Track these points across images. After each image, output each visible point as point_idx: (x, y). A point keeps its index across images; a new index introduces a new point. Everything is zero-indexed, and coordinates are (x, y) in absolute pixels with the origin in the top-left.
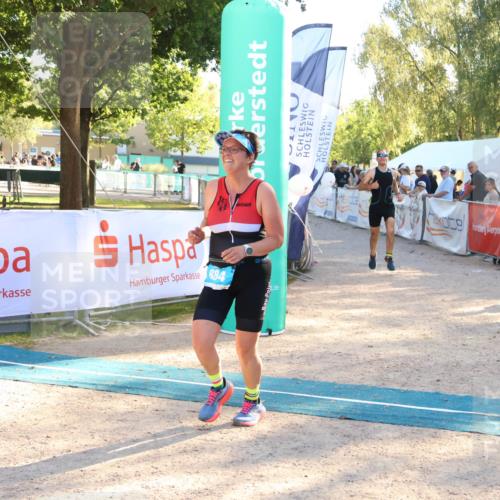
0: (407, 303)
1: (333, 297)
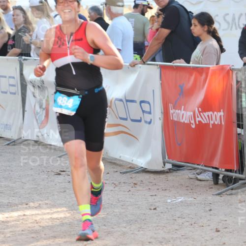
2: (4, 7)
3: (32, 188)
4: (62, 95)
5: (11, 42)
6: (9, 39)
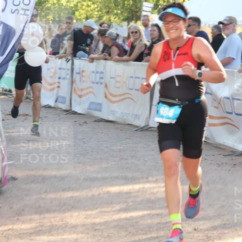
2: (145, 24)
3: (152, 165)
4: (164, 105)
5: (146, 52)
6: (145, 49)
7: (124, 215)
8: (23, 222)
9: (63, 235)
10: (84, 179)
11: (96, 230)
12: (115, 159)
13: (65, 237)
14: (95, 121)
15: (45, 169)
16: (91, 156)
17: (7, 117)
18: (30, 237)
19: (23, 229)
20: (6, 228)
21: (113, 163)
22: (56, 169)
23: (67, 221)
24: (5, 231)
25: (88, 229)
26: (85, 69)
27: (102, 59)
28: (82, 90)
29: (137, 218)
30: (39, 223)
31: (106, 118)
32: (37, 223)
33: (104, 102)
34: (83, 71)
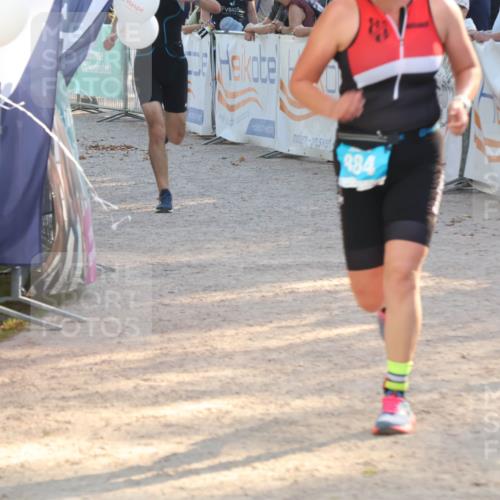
0: (349, 375)
1: (125, 372)
7: (324, 333)
8: (129, 348)
9: (207, 371)
10: (245, 268)
11: (270, 361)
12: (306, 230)
13: (211, 374)
14: (263, 157)
15: (169, 251)
16: (258, 225)
17: (90, 152)
18: (144, 374)
19: (130, 361)
20: (98, 358)
21: (300, 237)
22: (190, 250)
23: (215, 346)
24: (96, 364)
25: (254, 359)
26: (239, 53)
27: (271, 32)
28: (234, 95)
29: (350, 337)
30: (161, 349)
31: (285, 151)
32: (156, 349)
33: (280, 119)
34: (234, 58)
